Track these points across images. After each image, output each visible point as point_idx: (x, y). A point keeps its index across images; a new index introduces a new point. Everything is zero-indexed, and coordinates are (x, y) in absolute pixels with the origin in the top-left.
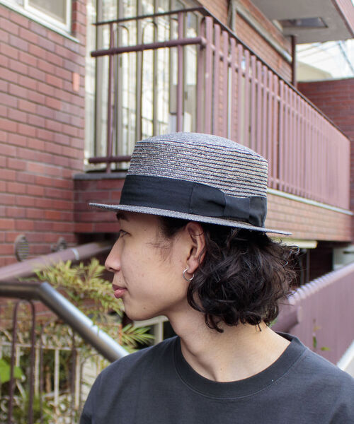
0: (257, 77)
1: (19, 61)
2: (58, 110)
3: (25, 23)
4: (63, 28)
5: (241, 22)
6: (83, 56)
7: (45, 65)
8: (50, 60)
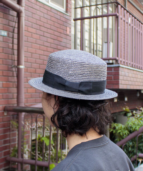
1: (47, 23)
2: (61, 42)
3: (49, 9)
4: (63, 10)
5: (129, 4)
6: (70, 20)
7: (56, 25)
8: (58, 23)
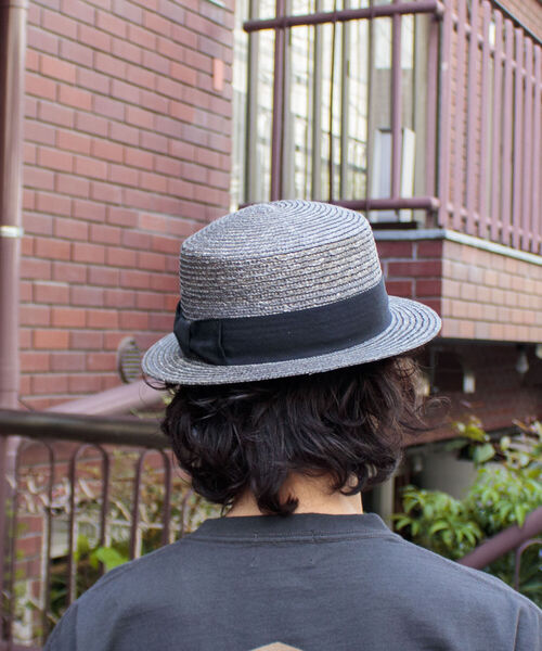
1: (127, 40)
2: (189, 124)
6: (231, 30)
7: (168, 46)
8: (177, 38)
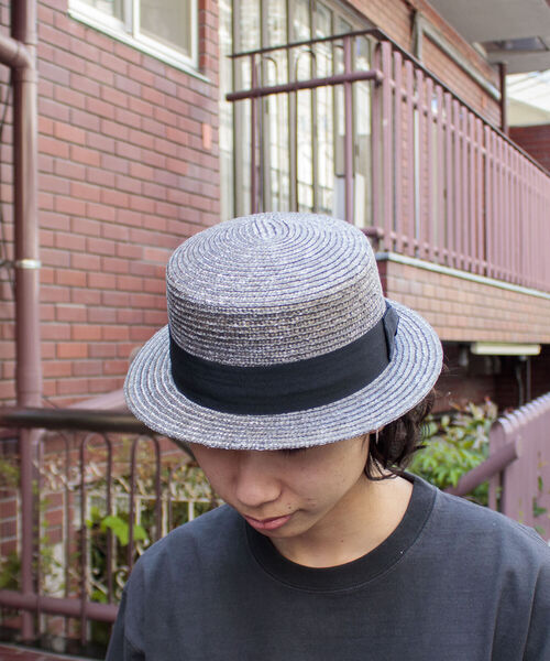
0: (453, 122)
1: (128, 109)
2: (184, 176)
3: (136, 58)
4: (188, 62)
5: (430, 47)
6: (216, 101)
7: (163, 114)
8: (171, 107)
